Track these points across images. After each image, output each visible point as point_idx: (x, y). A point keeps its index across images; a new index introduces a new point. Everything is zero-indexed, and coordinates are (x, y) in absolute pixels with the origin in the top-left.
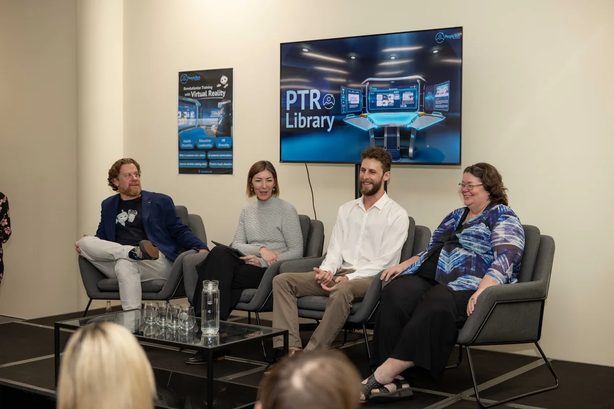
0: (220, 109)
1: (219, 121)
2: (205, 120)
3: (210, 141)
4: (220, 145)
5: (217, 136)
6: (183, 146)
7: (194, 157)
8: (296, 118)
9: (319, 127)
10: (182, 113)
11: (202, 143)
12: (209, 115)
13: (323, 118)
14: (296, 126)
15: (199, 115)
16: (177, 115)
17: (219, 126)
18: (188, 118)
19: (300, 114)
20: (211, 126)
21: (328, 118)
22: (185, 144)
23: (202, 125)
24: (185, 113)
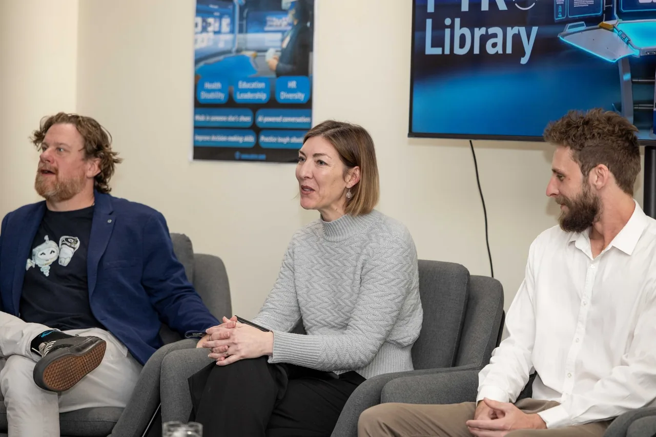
0: (285, 12)
1: (283, 40)
2: (254, 38)
3: (262, 85)
4: (284, 96)
5: (279, 73)
6: (204, 96)
7: (227, 122)
8: (448, 32)
9: (501, 52)
10: (204, 21)
11: (245, 91)
12: (261, 24)
13: (511, 31)
14: (447, 52)
15: (241, 26)
16: (192, 25)
17: (283, 51)
18: (216, 33)
19: (457, 21)
20: (265, 51)
21: (523, 31)
22: (209, 91)
23: (247, 50)
24: (211, 20)
